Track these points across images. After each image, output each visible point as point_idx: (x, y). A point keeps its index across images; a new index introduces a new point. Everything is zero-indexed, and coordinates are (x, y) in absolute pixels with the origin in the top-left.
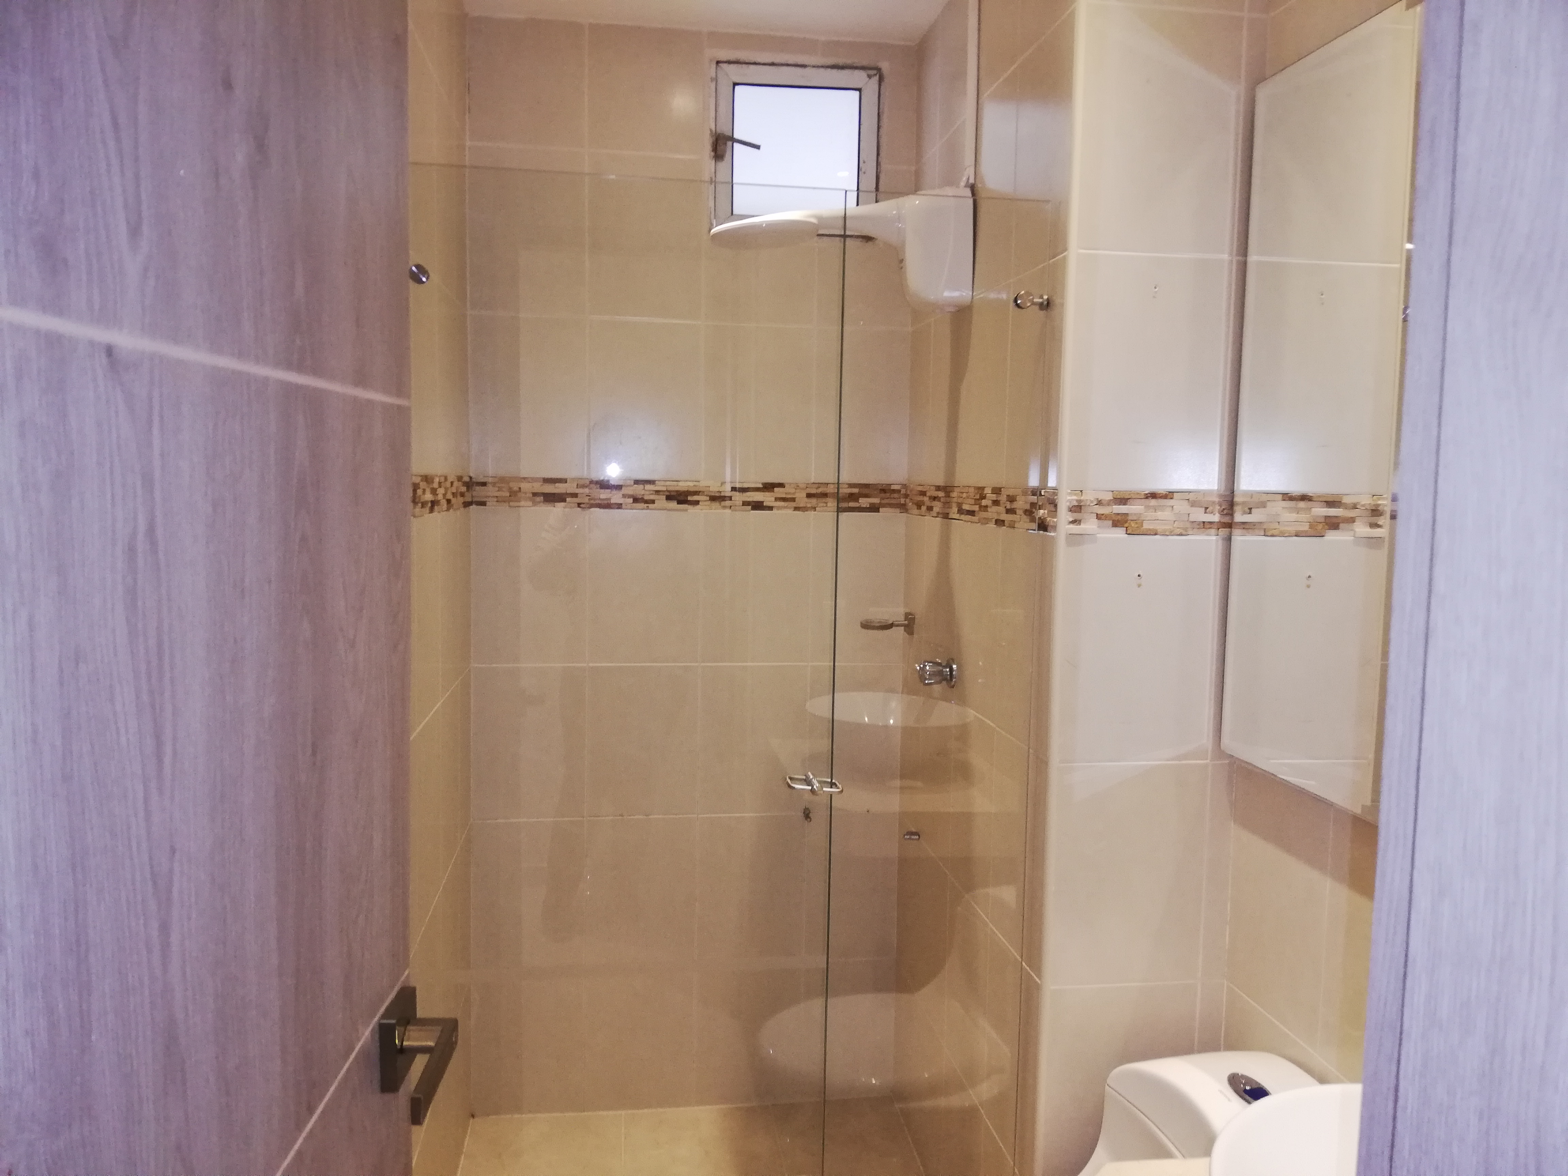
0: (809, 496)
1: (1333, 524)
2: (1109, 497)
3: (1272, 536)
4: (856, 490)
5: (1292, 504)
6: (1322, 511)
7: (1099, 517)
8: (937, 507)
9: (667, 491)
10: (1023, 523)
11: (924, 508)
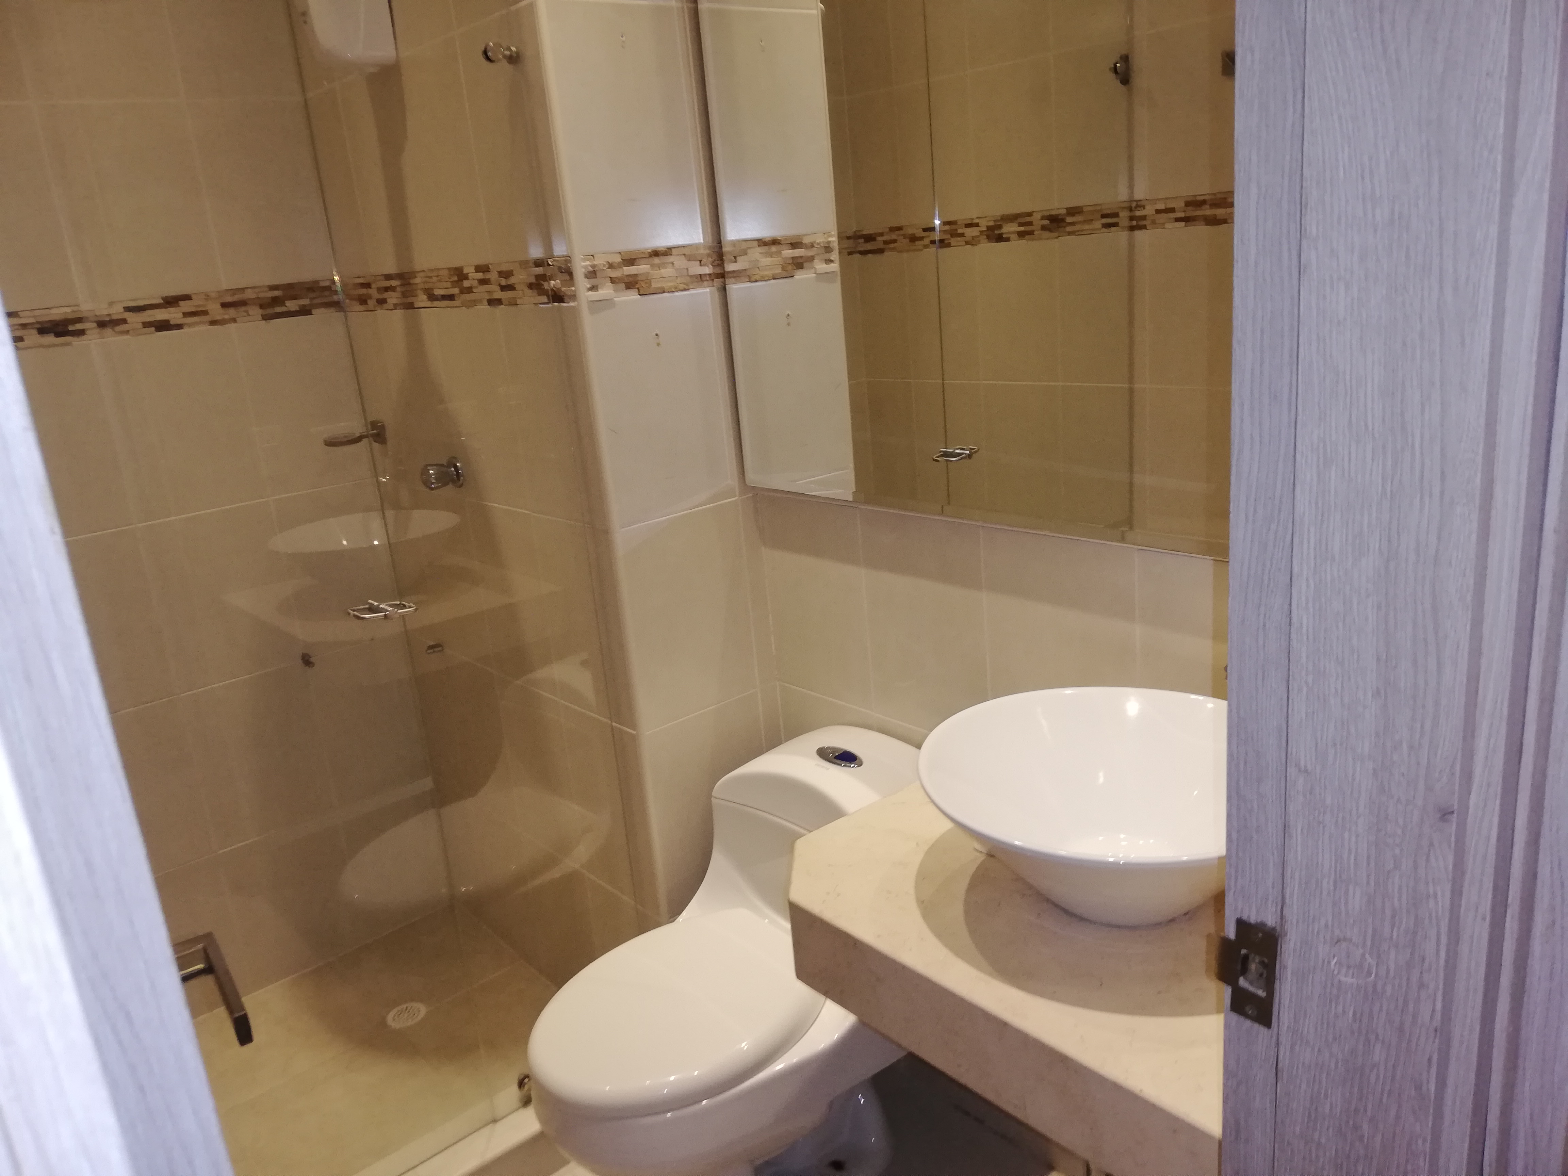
0: (224, 305)
1: (799, 264)
2: (617, 259)
3: (756, 281)
4: (277, 293)
5: (764, 249)
6: (789, 253)
7: (613, 281)
8: (393, 298)
9: (38, 323)
10: (529, 298)
11: (371, 303)
